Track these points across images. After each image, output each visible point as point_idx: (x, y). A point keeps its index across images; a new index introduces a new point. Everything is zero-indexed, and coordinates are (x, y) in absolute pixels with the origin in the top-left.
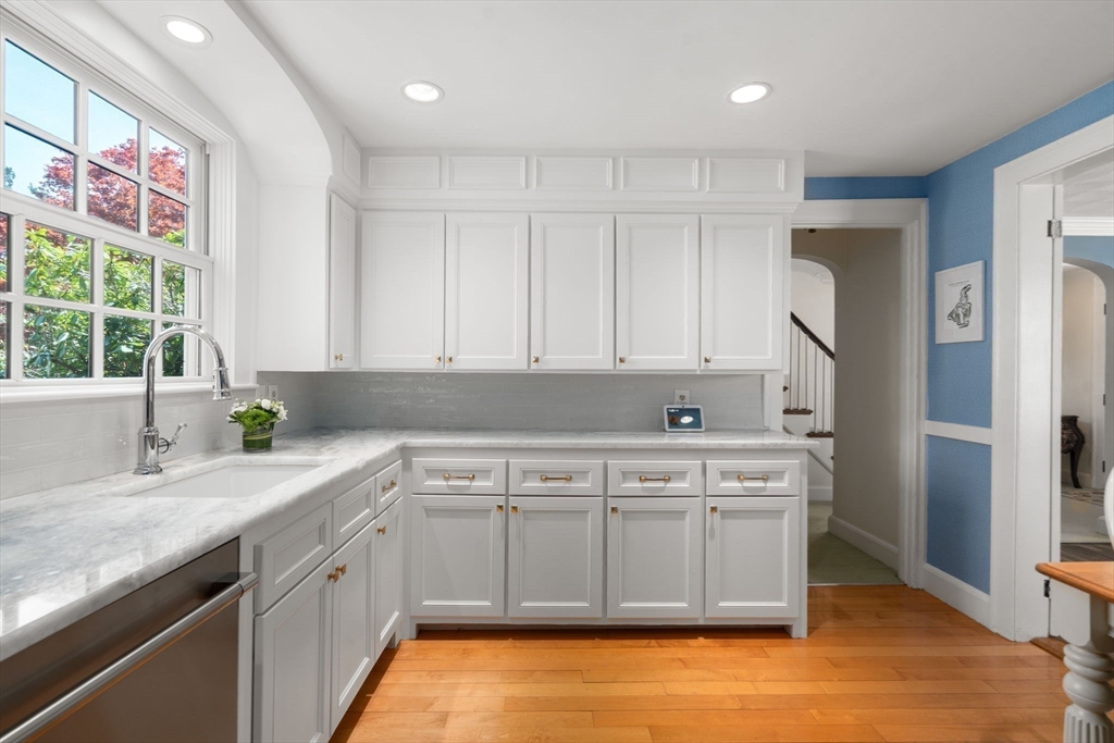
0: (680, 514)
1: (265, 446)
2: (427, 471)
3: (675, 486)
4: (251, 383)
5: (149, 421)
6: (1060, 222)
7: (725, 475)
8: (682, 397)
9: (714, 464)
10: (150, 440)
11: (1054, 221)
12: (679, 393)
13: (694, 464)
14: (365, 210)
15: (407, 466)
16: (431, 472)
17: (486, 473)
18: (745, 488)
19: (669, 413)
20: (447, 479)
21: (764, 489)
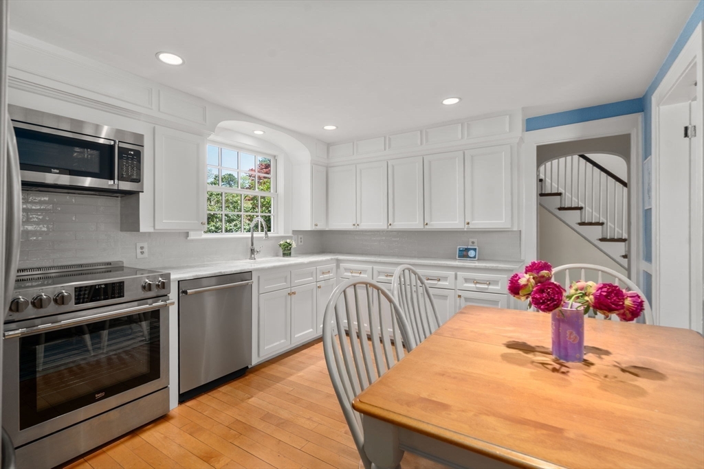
0: (445, 297)
1: (289, 255)
2: (345, 269)
3: (442, 283)
4: (290, 234)
5: (252, 245)
6: (695, 126)
7: (467, 280)
8: (473, 243)
9: (461, 274)
10: (252, 251)
11: (690, 126)
12: (471, 240)
13: (451, 273)
14: (330, 167)
15: (338, 267)
16: (347, 270)
17: (365, 271)
18: (477, 288)
19: (460, 250)
20: (352, 273)
21: (487, 289)
